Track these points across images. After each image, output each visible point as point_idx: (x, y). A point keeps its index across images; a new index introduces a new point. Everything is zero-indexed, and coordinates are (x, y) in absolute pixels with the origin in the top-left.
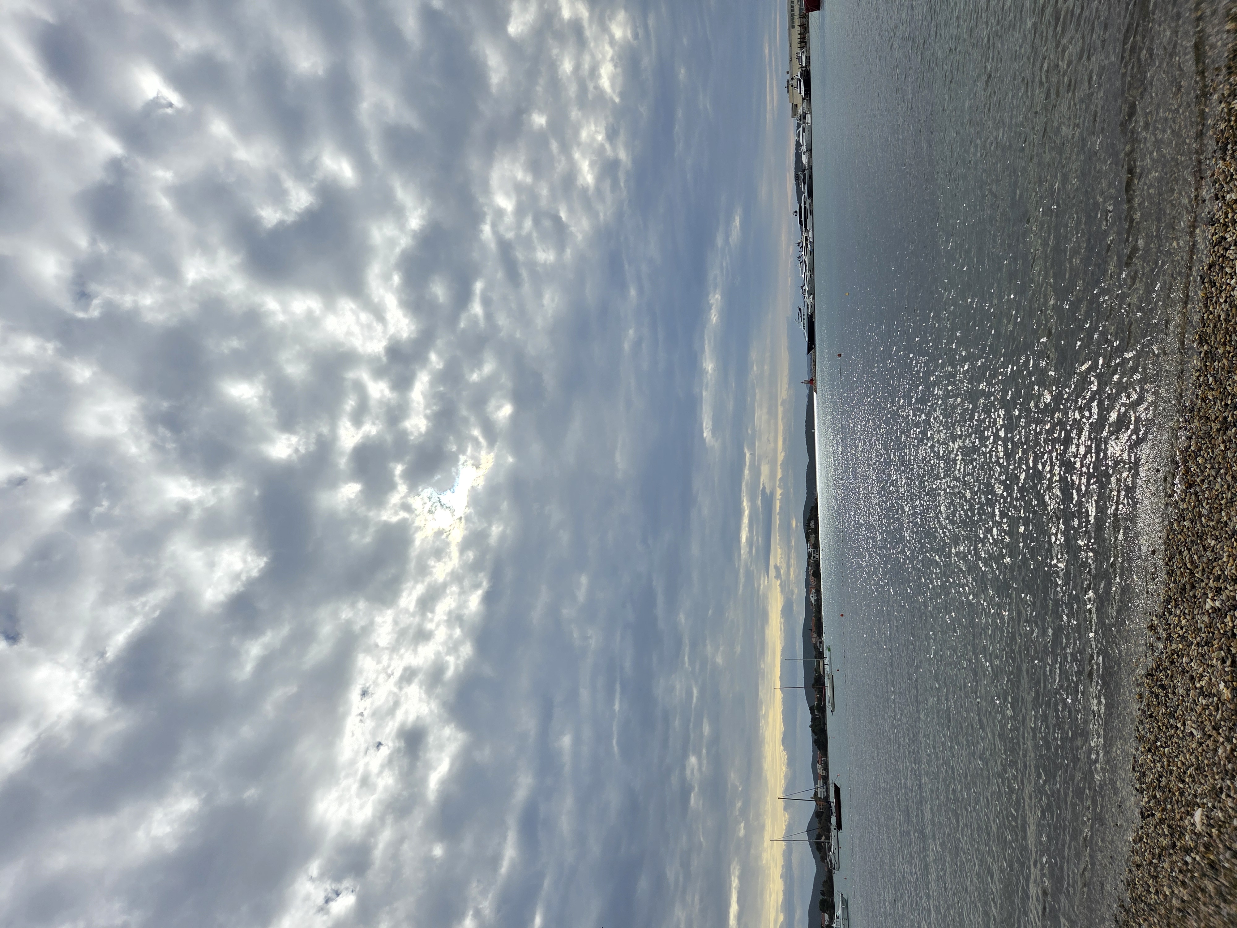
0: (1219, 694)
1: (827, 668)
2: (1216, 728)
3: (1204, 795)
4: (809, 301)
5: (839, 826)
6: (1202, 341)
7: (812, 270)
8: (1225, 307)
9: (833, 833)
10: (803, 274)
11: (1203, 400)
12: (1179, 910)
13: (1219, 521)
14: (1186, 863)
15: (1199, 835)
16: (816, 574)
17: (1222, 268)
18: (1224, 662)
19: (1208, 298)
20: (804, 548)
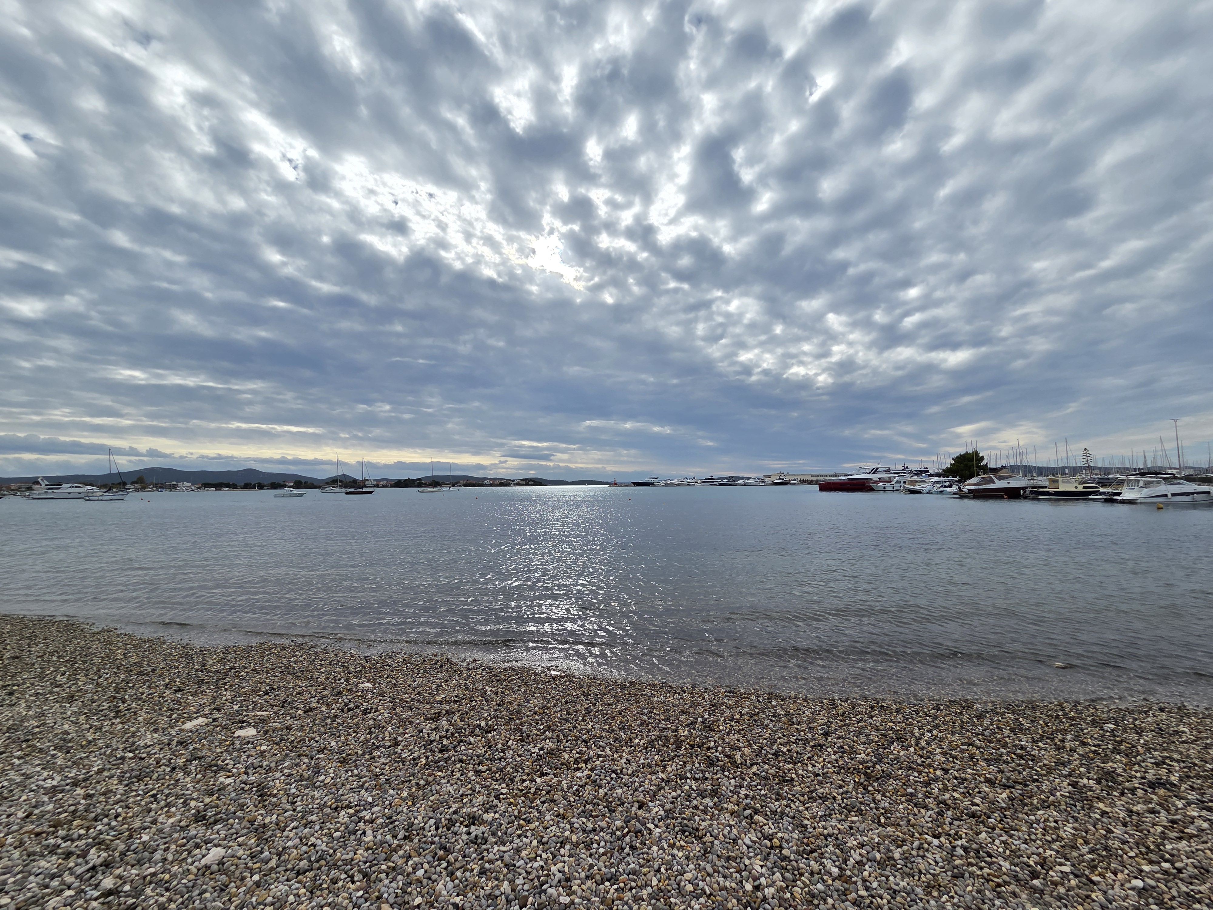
0: (438, 694)
1: (445, 489)
2: (419, 693)
3: (380, 688)
4: (662, 483)
5: (347, 493)
6: (632, 683)
7: (679, 485)
8: (649, 694)
9: (344, 490)
10: (677, 481)
11: (600, 684)
12: (312, 676)
13: (534, 693)
14: (340, 680)
15: (357, 686)
16: (501, 484)
17: (669, 692)
18: (456, 696)
19: (654, 685)
20: (517, 478)
